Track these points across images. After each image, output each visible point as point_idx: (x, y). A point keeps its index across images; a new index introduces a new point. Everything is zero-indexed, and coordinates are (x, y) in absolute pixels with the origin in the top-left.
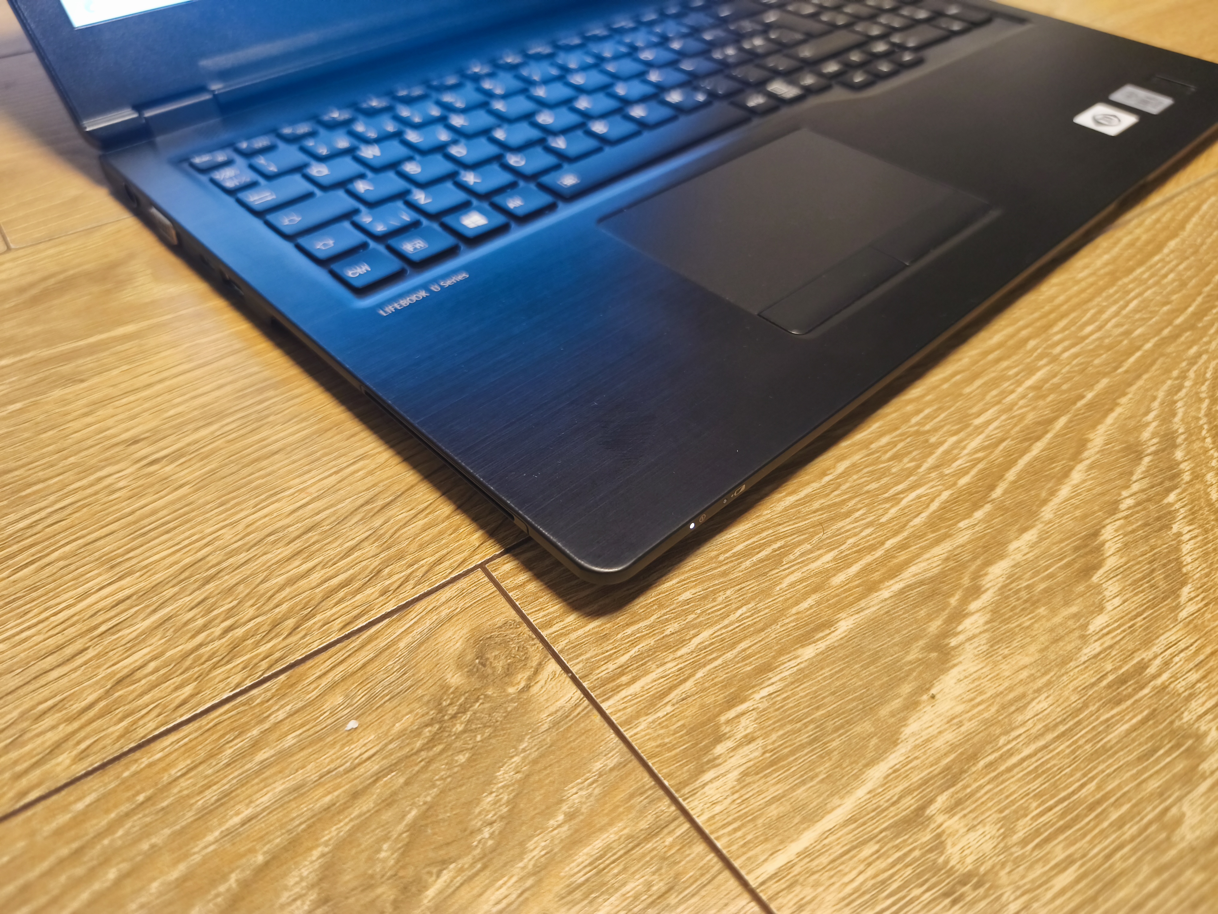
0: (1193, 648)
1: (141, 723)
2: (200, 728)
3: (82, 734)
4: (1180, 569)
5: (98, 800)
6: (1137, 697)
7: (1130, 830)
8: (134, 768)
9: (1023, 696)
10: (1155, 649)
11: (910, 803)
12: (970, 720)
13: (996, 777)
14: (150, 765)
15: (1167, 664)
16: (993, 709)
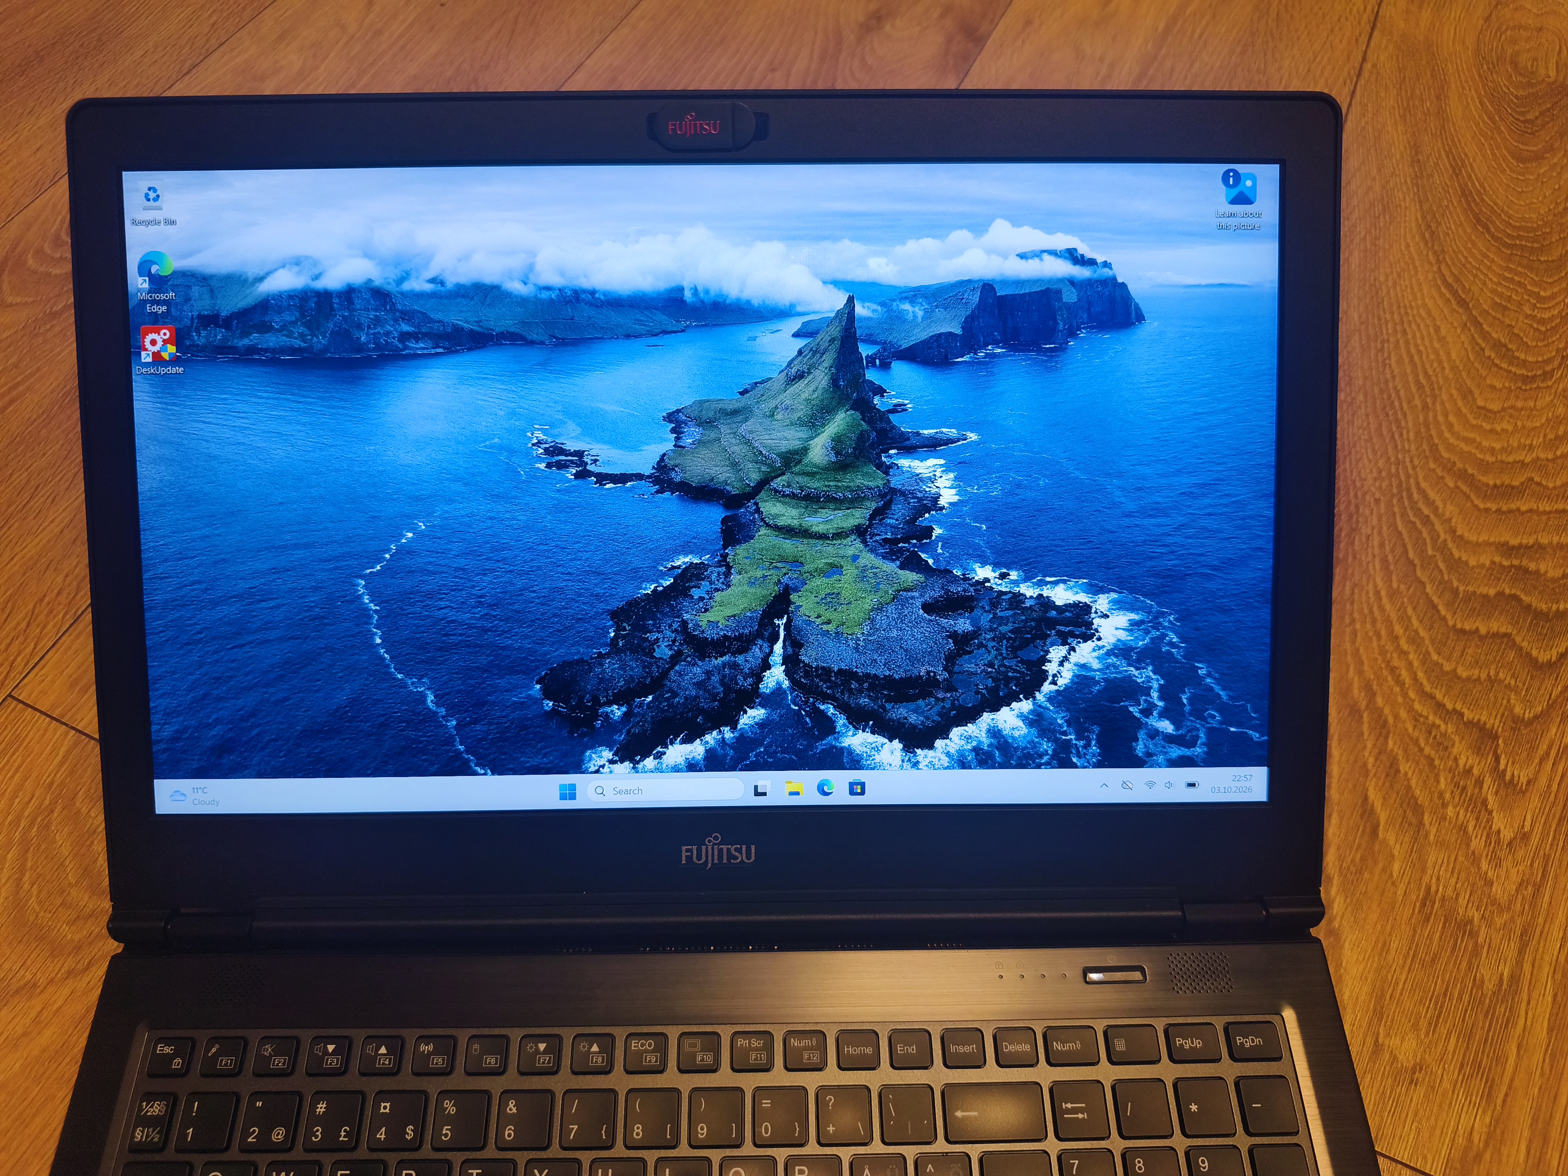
0: (1445, 861)
4: (1417, 803)
6: (1434, 912)
7: (1466, 998)
9: (1385, 942)
10: (1429, 872)
11: (1370, 1040)
12: (1369, 972)
13: (1398, 1002)
15: (1438, 879)
16: (1376, 959)
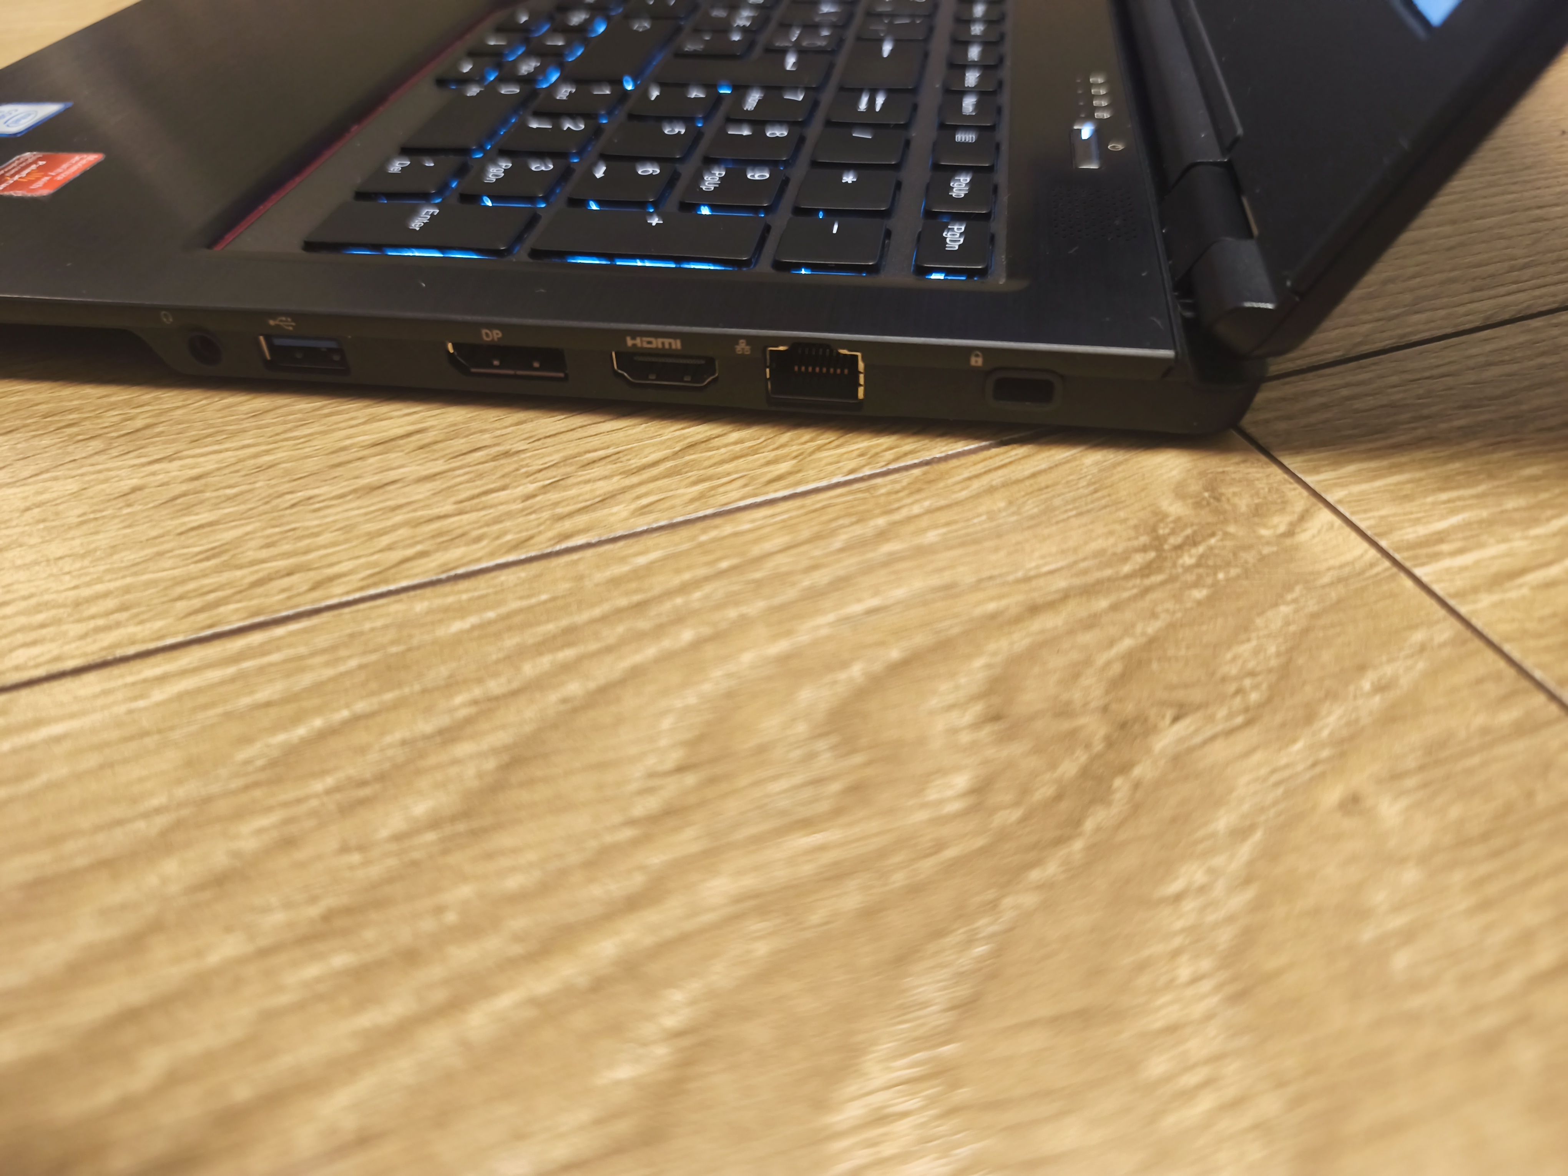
1: (722, 490)
2: (802, 507)
3: (643, 489)
5: (665, 559)
8: (713, 534)
14: (736, 534)
